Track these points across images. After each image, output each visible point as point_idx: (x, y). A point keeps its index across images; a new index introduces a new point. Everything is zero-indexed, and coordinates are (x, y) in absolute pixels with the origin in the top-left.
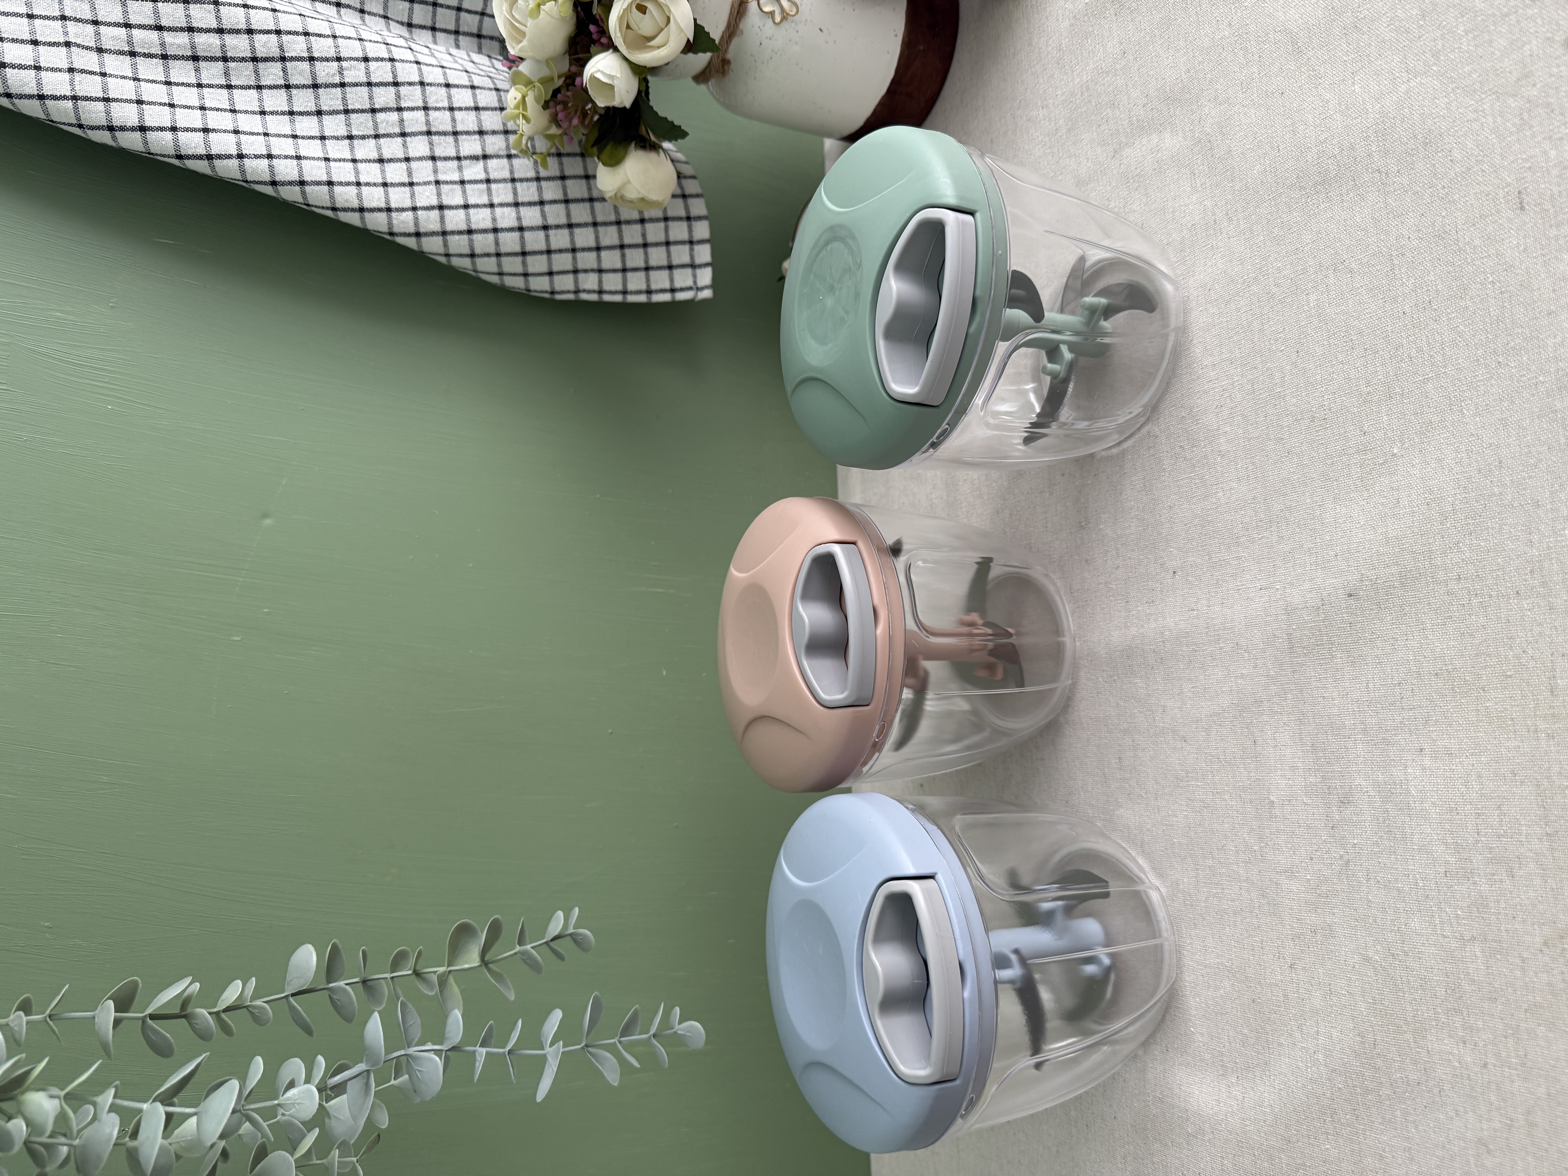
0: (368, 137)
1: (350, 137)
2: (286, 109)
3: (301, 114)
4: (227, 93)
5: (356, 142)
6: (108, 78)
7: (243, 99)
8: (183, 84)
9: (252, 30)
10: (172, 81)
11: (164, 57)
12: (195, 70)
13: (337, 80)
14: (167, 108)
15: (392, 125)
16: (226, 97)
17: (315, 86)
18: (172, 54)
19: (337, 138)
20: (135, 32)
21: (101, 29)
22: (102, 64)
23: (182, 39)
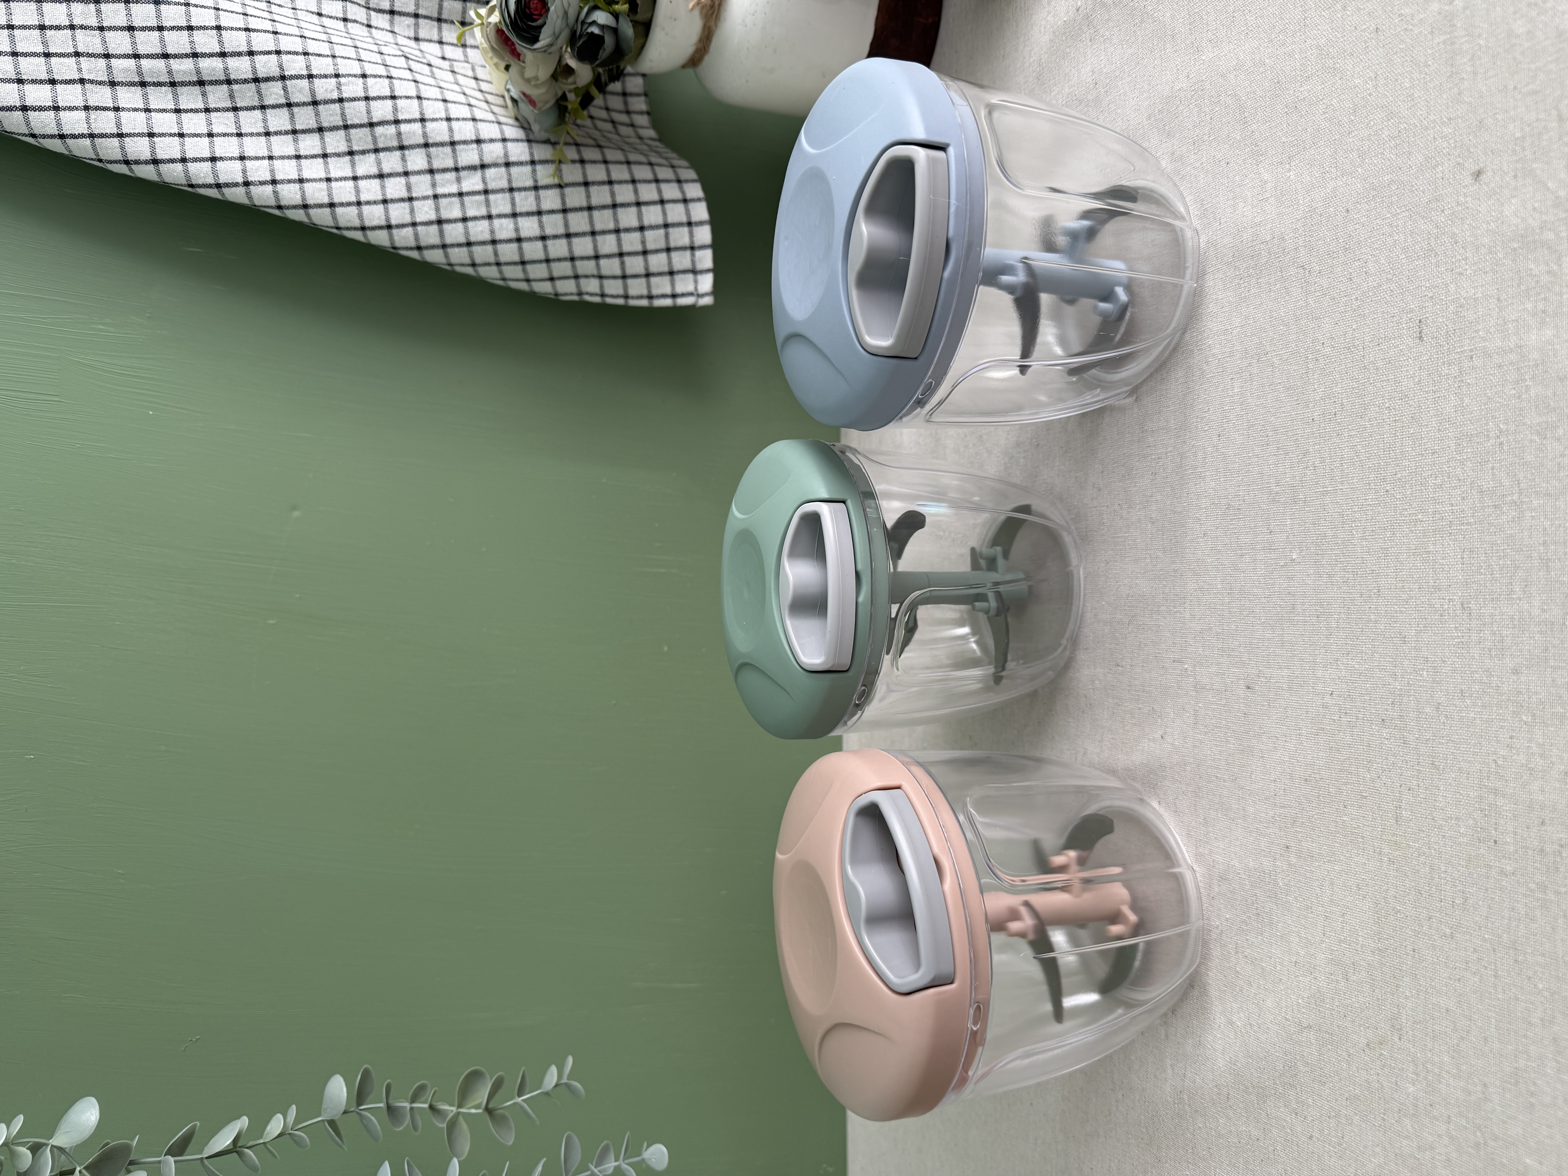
0: (368, 151)
1: (351, 153)
2: (289, 128)
3: (304, 132)
4: (233, 115)
5: (356, 157)
6: (121, 113)
7: (249, 121)
8: (191, 110)
9: (253, 51)
10: (181, 108)
11: (173, 84)
12: (202, 95)
13: (335, 96)
14: (177, 138)
15: (391, 139)
16: (233, 120)
17: (315, 103)
18: (180, 80)
19: (338, 155)
20: (144, 62)
21: (112, 63)
22: (115, 98)
23: (187, 66)
